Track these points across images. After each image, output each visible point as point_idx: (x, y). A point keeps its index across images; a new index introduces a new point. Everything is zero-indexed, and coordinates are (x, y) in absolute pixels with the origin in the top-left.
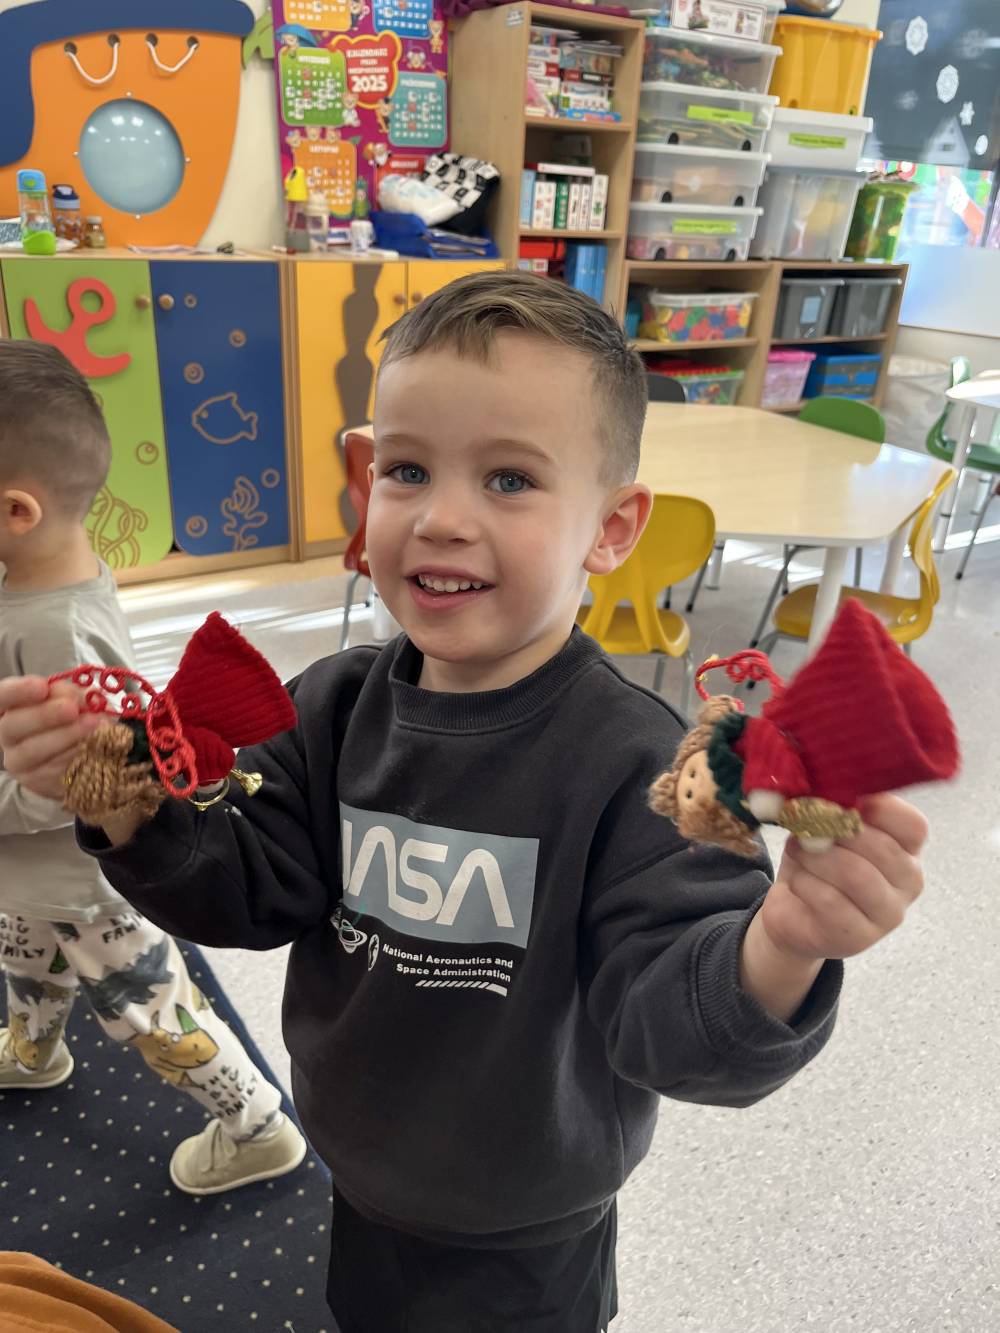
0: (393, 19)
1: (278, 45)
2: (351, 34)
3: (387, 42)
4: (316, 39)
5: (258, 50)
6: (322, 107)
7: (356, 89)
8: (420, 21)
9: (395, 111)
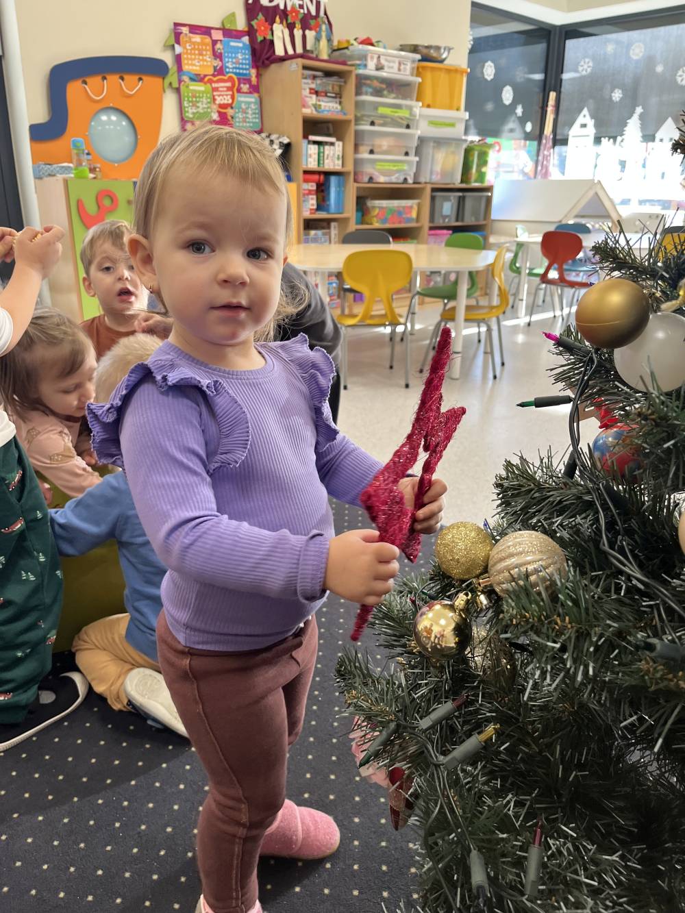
0: (233, 68)
1: (180, 81)
2: (214, 75)
3: (231, 79)
4: (198, 78)
5: (170, 84)
6: (202, 111)
7: (217, 102)
8: (246, 69)
9: (236, 113)
